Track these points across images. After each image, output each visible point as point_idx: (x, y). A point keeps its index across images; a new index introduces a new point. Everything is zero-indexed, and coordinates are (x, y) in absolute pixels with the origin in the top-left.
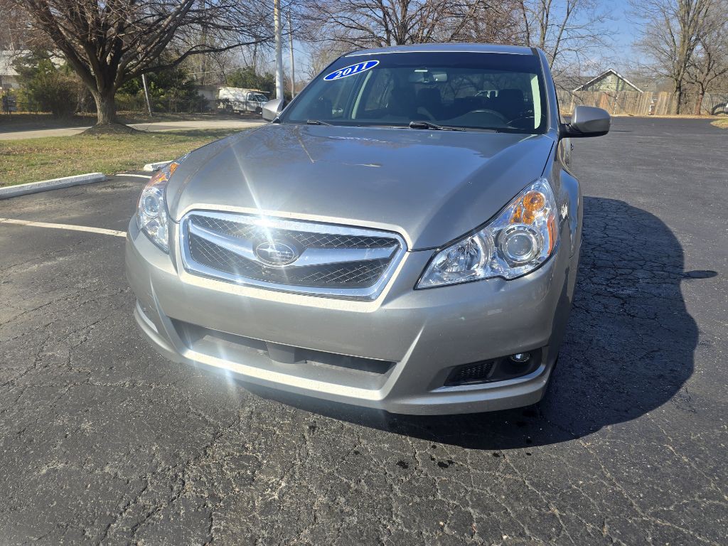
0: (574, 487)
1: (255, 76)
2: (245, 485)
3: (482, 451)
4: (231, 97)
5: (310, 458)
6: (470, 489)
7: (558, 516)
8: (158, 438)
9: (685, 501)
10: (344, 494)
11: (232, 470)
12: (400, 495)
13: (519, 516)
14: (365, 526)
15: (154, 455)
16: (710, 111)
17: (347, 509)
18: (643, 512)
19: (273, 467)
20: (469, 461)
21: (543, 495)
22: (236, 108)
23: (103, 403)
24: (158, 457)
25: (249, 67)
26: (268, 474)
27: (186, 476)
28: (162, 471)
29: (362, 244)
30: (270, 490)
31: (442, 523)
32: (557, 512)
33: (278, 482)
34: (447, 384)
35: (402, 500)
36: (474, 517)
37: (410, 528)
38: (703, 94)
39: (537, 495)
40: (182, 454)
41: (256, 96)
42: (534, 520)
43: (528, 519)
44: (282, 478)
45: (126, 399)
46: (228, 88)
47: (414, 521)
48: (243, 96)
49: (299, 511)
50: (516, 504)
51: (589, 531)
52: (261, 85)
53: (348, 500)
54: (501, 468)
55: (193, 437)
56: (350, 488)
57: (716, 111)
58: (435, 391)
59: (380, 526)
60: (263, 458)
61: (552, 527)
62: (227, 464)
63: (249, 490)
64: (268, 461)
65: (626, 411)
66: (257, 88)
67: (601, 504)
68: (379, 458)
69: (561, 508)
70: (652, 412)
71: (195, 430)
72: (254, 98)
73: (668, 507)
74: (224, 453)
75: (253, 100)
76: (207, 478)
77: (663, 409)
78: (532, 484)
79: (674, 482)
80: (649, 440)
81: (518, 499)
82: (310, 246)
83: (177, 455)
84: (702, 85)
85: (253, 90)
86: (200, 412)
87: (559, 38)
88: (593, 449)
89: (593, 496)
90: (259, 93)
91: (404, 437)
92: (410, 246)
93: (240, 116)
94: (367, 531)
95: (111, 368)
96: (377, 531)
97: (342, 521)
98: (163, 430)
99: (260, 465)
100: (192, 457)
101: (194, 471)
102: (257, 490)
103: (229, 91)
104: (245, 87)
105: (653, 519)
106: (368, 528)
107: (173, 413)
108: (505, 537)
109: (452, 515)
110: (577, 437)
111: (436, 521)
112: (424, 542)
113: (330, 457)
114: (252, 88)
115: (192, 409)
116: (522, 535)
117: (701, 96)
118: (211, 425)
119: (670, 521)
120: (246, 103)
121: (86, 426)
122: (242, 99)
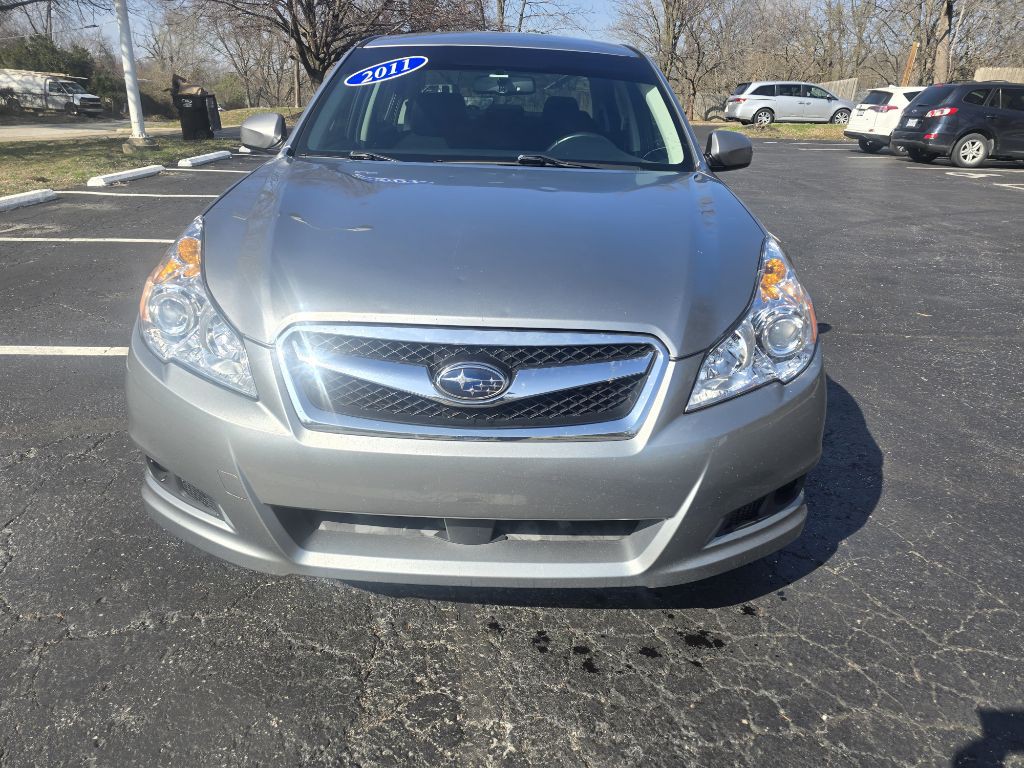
0: (856, 630)
1: (53, 50)
2: (455, 744)
3: (731, 608)
4: (15, 86)
5: (521, 676)
6: (747, 664)
7: (862, 672)
8: (268, 706)
9: (969, 617)
10: (601, 716)
11: (421, 726)
12: (671, 696)
13: (823, 684)
14: (658, 755)
15: (281, 734)
16: (703, 115)
17: (618, 738)
18: (940, 642)
19: (478, 704)
20: (723, 626)
21: (831, 649)
22: (28, 105)
23: (128, 668)
24: (291, 737)
25: (40, 37)
26: (478, 717)
27: (356, 755)
28: (312, 758)
29: (599, 355)
30: (495, 740)
31: (745, 722)
32: (857, 667)
33: (499, 724)
34: (720, 534)
35: (680, 704)
36: (775, 701)
37: (711, 740)
38: (694, 94)
39: (825, 652)
40: (326, 720)
41: (62, 84)
42: (840, 685)
43: (834, 686)
44: (500, 716)
45: (166, 650)
46: (7, 70)
47: (712, 729)
48: (38, 85)
49: (558, 760)
50: (810, 669)
51: (904, 682)
52: (68, 66)
53: (612, 725)
54: (764, 625)
55: (326, 688)
56: (602, 704)
57: (709, 116)
58: (707, 547)
59: (675, 748)
60: (456, 694)
61: (864, 688)
62: (408, 717)
63: (466, 750)
64: (465, 696)
65: (848, 517)
66: (60, 71)
67: (894, 644)
68: (613, 650)
69: (859, 661)
70: (874, 513)
71: (321, 674)
72: (57, 87)
73: (958, 628)
74: (391, 702)
75: (59, 91)
76: (390, 748)
77: (881, 507)
78: (811, 637)
79: (946, 595)
80: (892, 551)
81: (808, 663)
82: (522, 367)
83: (318, 726)
84: (693, 82)
85: (56, 75)
86: (310, 643)
87: (522, 15)
88: (845, 575)
89: (881, 635)
90: (66, 78)
91: (625, 611)
92: (674, 354)
93: (37, 117)
94: (664, 761)
95: (99, 601)
96: (675, 757)
97: (624, 757)
98: (270, 690)
99: (456, 707)
100: (347, 721)
101: (364, 744)
102: (479, 746)
103: (8, 76)
104: (38, 68)
105: (953, 648)
106: (664, 757)
107: (266, 655)
108: (824, 717)
109: (750, 706)
110: (820, 563)
111: (736, 720)
112: (740, 755)
113: (547, 666)
114: (53, 71)
115: (293, 641)
116: (840, 710)
117: (692, 97)
118: (342, 661)
119: (969, 645)
120: (45, 96)
121: (124, 715)
122: (38, 91)
